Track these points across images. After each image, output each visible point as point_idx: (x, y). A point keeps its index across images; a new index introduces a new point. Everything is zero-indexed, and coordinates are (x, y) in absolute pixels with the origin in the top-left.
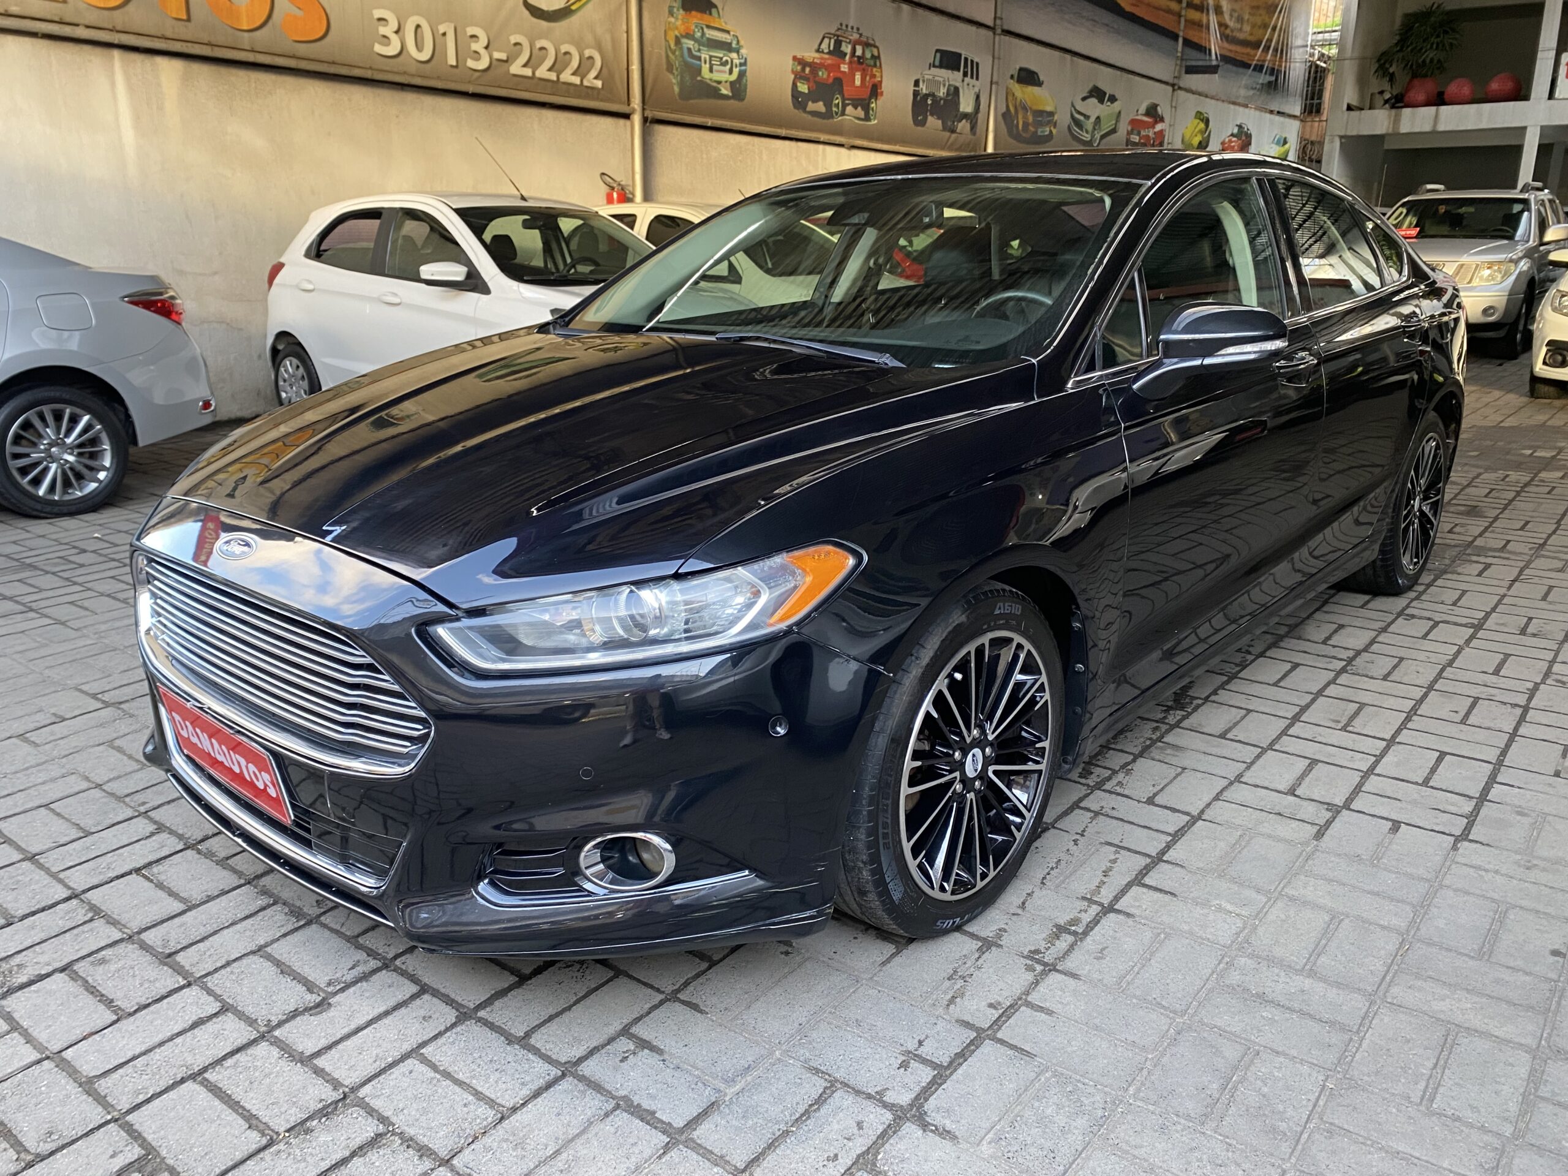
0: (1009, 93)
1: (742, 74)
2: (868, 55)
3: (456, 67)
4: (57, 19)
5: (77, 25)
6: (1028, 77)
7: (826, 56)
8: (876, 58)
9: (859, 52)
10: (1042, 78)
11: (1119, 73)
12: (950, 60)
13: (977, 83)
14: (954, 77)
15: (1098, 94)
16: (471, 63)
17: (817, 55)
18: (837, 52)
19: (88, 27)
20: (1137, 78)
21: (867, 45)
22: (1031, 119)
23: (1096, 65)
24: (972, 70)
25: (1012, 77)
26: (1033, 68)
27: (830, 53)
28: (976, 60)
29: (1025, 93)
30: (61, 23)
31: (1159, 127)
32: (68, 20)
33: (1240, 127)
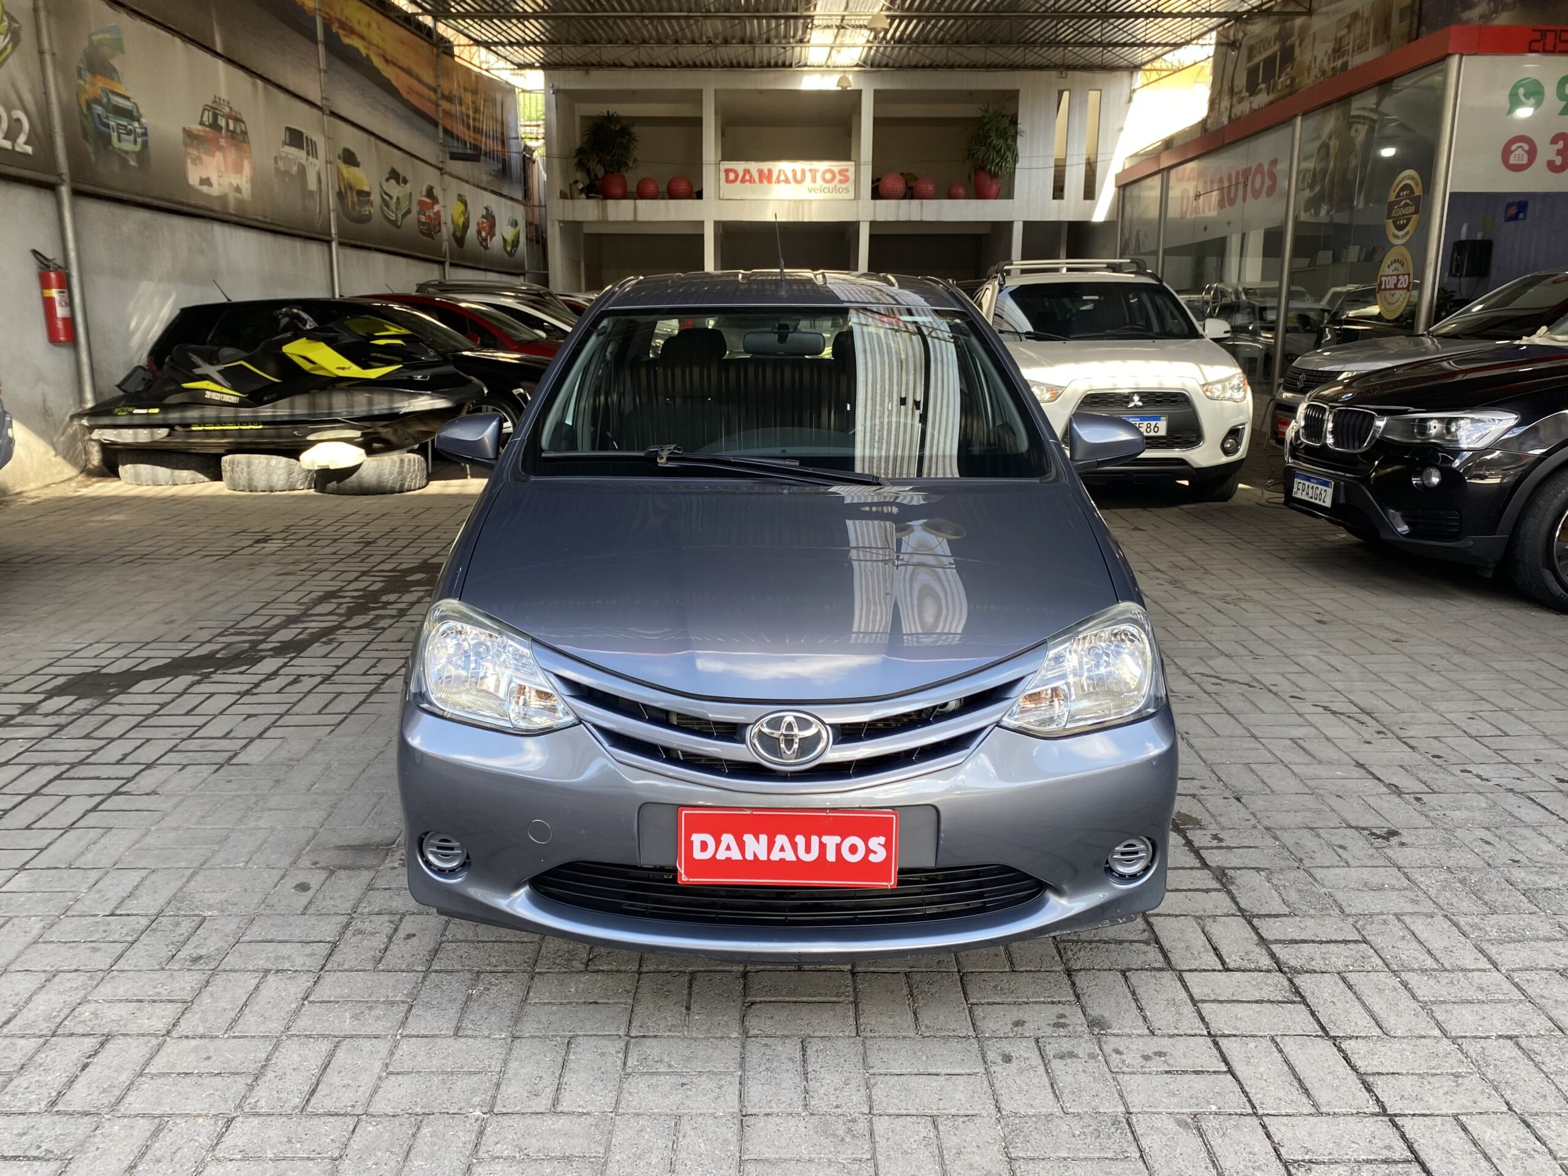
0: (339, 173)
1: (145, 144)
2: (238, 131)
6: (350, 158)
7: (207, 129)
8: (244, 133)
9: (231, 127)
10: (359, 159)
11: (405, 156)
12: (296, 138)
13: (317, 162)
14: (300, 155)
15: (394, 175)
17: (200, 128)
18: (214, 126)
20: (418, 162)
21: (238, 120)
22: (356, 200)
23: (391, 148)
24: (312, 151)
25: (339, 157)
26: (352, 149)
27: (210, 126)
28: (314, 139)
29: (348, 172)
31: (437, 208)
33: (486, 208)
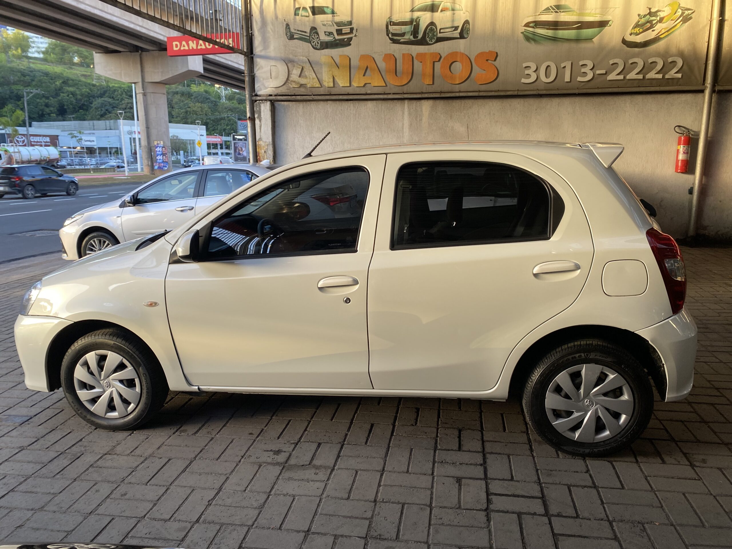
3: (570, 82)
4: (383, 93)
5: (390, 94)
16: (580, 79)
19: (393, 94)
30: (385, 94)
32: (386, 92)
